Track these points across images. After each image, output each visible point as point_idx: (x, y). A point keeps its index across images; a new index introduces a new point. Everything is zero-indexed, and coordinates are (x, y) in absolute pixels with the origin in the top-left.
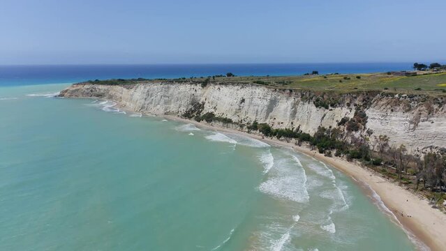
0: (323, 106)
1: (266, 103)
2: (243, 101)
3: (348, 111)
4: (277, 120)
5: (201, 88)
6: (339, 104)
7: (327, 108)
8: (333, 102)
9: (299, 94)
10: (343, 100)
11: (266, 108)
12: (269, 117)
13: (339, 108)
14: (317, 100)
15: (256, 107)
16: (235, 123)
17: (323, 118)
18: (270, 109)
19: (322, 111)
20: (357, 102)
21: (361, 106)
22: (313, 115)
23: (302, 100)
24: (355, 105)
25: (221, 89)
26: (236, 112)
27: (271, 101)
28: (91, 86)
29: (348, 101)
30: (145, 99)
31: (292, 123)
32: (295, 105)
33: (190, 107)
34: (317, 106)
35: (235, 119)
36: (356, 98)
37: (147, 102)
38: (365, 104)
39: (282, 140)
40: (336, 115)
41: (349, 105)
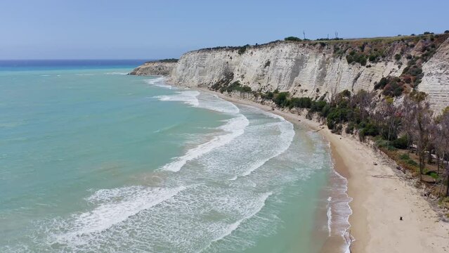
0: (358, 61)
1: (291, 63)
2: (268, 64)
3: (396, 67)
4: (302, 87)
5: (237, 54)
6: (384, 57)
7: (363, 63)
8: (375, 55)
9: (332, 48)
10: (391, 50)
11: (290, 72)
12: (294, 84)
13: (383, 64)
14: (352, 54)
15: (280, 71)
16: (254, 92)
17: (356, 79)
18: (295, 72)
19: (356, 69)
20: (412, 53)
21: (418, 58)
22: (345, 75)
23: (334, 56)
24: (409, 57)
25: (254, 53)
26: (258, 79)
27: (297, 60)
28: (160, 64)
29: (398, 52)
30: (183, 70)
31: (318, 91)
32: (324, 64)
33: (223, 77)
34: (350, 62)
35: (254, 87)
36: (413, 46)
37: (185, 73)
38: (426, 55)
39: (293, 113)
40: (376, 75)
41: (398, 58)
